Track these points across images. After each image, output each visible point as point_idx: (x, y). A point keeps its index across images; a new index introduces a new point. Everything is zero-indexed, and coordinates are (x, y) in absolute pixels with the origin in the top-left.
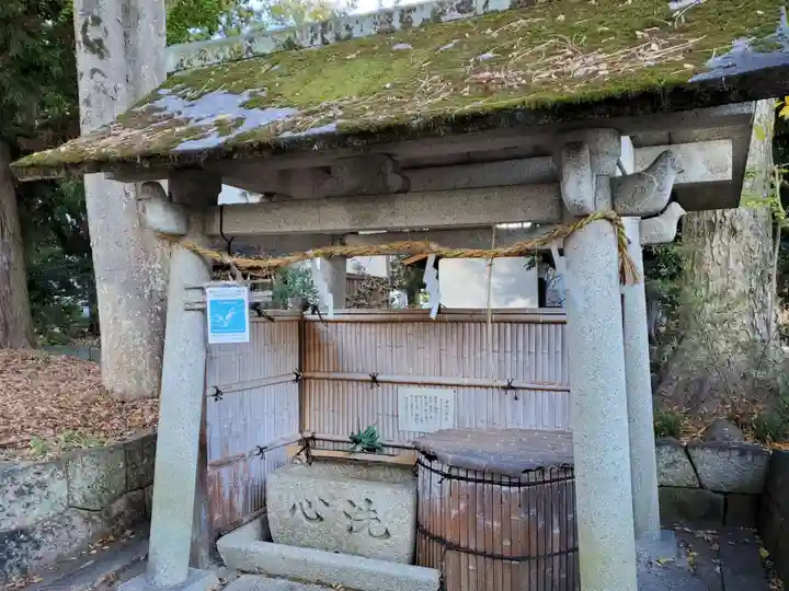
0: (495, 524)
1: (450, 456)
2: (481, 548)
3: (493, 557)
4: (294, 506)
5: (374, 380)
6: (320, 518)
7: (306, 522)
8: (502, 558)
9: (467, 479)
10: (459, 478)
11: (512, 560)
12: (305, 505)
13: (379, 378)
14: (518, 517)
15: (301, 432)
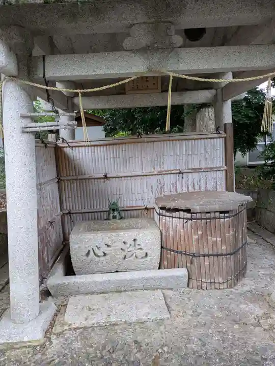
0: (218, 239)
1: (198, 207)
2: (211, 253)
3: (217, 255)
4: (89, 251)
5: (106, 177)
6: (105, 254)
7: (97, 259)
8: (222, 255)
9: (201, 219)
10: (197, 219)
11: (227, 255)
12: (96, 249)
13: (108, 176)
14: (230, 234)
15: (61, 210)
